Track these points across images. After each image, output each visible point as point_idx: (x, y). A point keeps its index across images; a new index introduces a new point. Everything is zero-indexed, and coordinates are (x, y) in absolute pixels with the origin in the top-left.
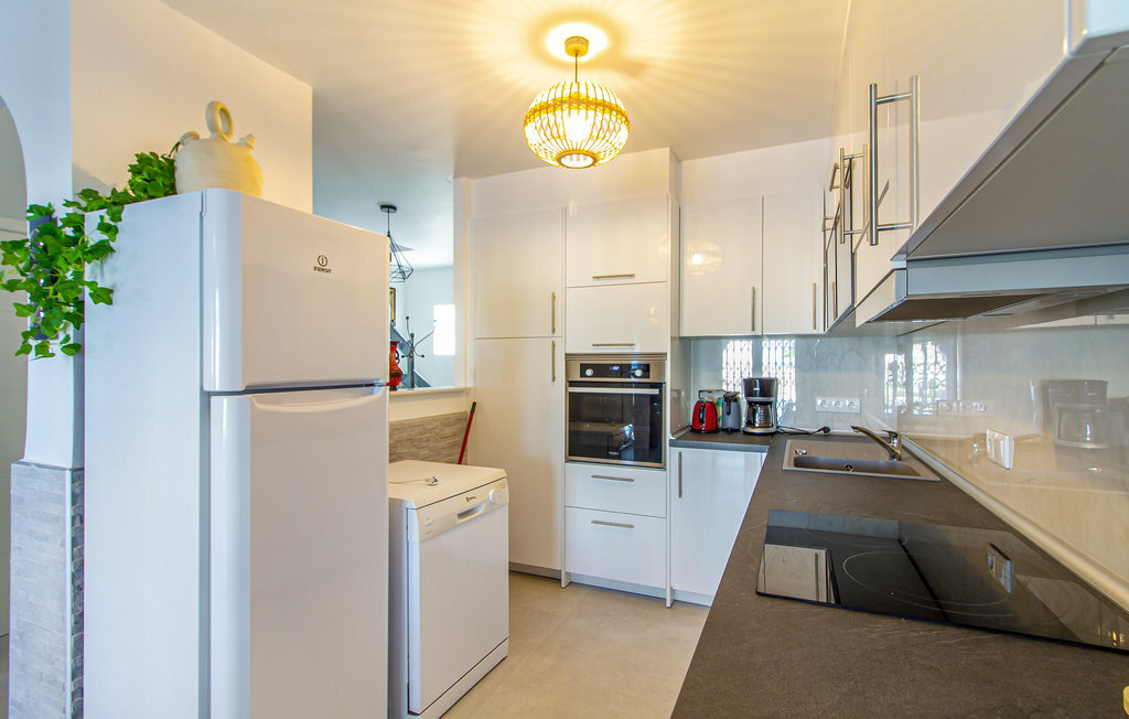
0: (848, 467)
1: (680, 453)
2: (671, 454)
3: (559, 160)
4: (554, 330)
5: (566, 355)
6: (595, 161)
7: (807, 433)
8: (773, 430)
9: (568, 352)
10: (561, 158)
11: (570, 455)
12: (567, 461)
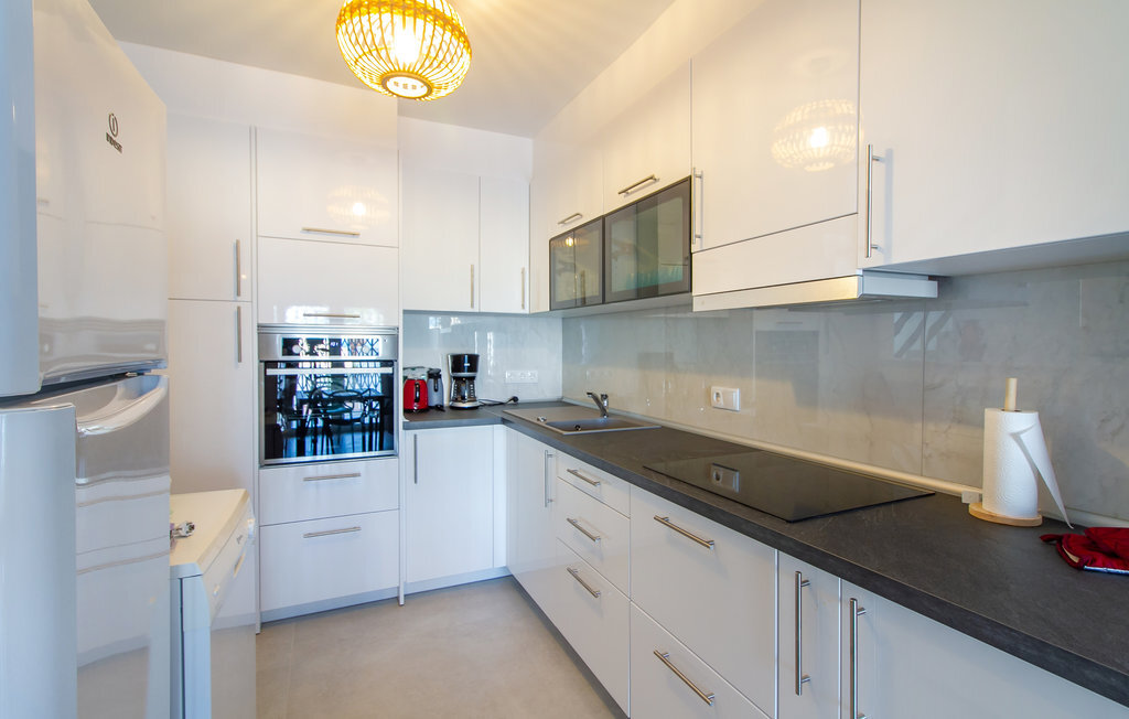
0: (577, 427)
1: (415, 436)
2: (403, 437)
3: (384, 81)
4: (238, 294)
5: (259, 326)
6: (430, 91)
7: (501, 404)
8: (477, 404)
9: (260, 322)
10: (388, 78)
11: (266, 458)
12: (262, 466)
